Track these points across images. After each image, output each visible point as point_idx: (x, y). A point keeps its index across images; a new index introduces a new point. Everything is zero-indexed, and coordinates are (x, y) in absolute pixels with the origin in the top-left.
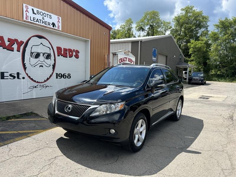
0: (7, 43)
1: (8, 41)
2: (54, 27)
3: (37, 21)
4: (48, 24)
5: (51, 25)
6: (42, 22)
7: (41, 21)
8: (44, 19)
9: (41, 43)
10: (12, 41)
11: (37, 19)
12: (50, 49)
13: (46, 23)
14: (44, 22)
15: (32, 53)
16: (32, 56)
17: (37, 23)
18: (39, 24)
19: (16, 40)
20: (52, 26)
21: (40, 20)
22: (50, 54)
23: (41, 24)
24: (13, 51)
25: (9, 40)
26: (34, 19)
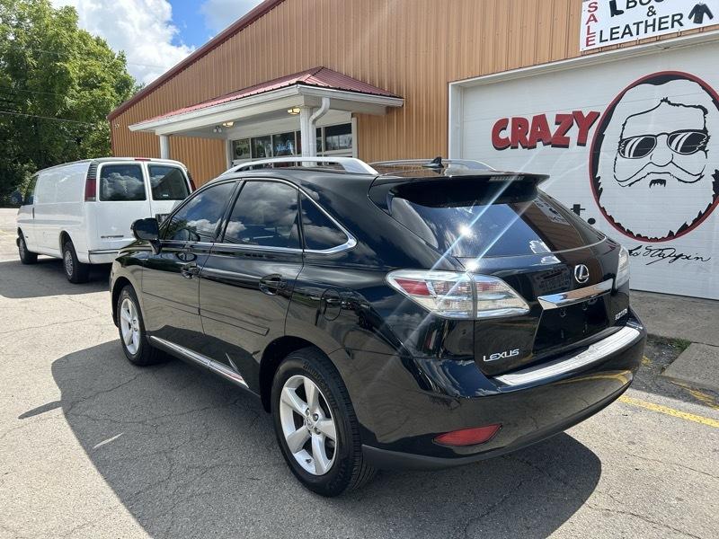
0: (553, 129)
1: (557, 123)
2: (699, 20)
3: (624, 33)
4: (673, 21)
5: (685, 20)
6: (647, 26)
7: (642, 27)
8: (654, 13)
9: (665, 100)
10: (564, 121)
11: (627, 26)
12: (705, 112)
13: (660, 23)
14: (654, 25)
15: (623, 142)
16: (623, 152)
17: (627, 38)
18: (635, 38)
19: (577, 115)
20: (689, 24)
21: (638, 24)
22: (705, 130)
23: (642, 35)
24: (567, 147)
25: (560, 119)
26: (612, 34)
